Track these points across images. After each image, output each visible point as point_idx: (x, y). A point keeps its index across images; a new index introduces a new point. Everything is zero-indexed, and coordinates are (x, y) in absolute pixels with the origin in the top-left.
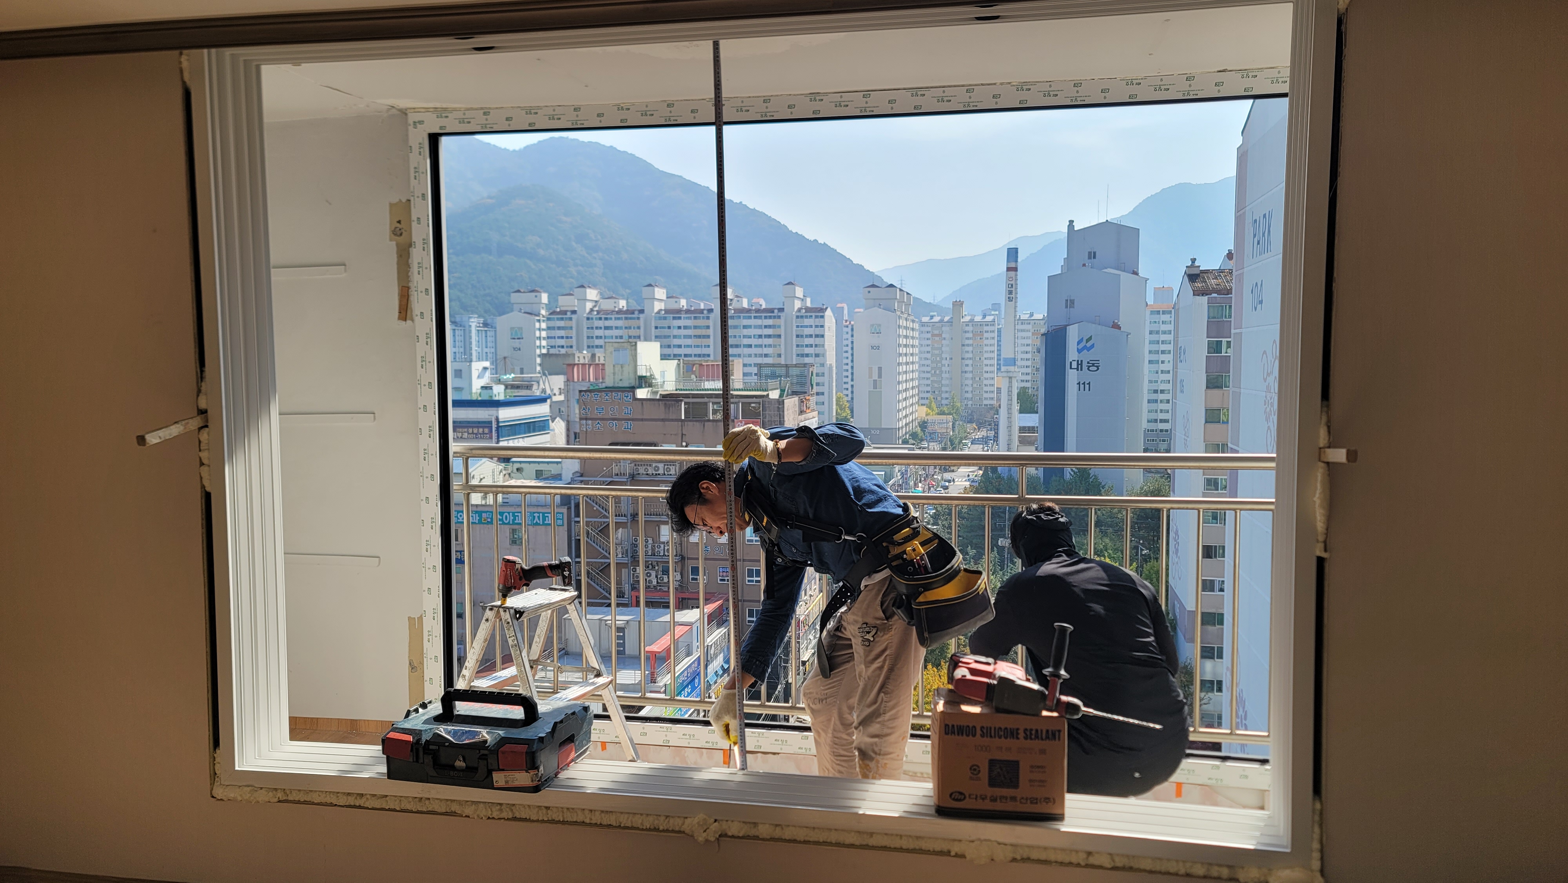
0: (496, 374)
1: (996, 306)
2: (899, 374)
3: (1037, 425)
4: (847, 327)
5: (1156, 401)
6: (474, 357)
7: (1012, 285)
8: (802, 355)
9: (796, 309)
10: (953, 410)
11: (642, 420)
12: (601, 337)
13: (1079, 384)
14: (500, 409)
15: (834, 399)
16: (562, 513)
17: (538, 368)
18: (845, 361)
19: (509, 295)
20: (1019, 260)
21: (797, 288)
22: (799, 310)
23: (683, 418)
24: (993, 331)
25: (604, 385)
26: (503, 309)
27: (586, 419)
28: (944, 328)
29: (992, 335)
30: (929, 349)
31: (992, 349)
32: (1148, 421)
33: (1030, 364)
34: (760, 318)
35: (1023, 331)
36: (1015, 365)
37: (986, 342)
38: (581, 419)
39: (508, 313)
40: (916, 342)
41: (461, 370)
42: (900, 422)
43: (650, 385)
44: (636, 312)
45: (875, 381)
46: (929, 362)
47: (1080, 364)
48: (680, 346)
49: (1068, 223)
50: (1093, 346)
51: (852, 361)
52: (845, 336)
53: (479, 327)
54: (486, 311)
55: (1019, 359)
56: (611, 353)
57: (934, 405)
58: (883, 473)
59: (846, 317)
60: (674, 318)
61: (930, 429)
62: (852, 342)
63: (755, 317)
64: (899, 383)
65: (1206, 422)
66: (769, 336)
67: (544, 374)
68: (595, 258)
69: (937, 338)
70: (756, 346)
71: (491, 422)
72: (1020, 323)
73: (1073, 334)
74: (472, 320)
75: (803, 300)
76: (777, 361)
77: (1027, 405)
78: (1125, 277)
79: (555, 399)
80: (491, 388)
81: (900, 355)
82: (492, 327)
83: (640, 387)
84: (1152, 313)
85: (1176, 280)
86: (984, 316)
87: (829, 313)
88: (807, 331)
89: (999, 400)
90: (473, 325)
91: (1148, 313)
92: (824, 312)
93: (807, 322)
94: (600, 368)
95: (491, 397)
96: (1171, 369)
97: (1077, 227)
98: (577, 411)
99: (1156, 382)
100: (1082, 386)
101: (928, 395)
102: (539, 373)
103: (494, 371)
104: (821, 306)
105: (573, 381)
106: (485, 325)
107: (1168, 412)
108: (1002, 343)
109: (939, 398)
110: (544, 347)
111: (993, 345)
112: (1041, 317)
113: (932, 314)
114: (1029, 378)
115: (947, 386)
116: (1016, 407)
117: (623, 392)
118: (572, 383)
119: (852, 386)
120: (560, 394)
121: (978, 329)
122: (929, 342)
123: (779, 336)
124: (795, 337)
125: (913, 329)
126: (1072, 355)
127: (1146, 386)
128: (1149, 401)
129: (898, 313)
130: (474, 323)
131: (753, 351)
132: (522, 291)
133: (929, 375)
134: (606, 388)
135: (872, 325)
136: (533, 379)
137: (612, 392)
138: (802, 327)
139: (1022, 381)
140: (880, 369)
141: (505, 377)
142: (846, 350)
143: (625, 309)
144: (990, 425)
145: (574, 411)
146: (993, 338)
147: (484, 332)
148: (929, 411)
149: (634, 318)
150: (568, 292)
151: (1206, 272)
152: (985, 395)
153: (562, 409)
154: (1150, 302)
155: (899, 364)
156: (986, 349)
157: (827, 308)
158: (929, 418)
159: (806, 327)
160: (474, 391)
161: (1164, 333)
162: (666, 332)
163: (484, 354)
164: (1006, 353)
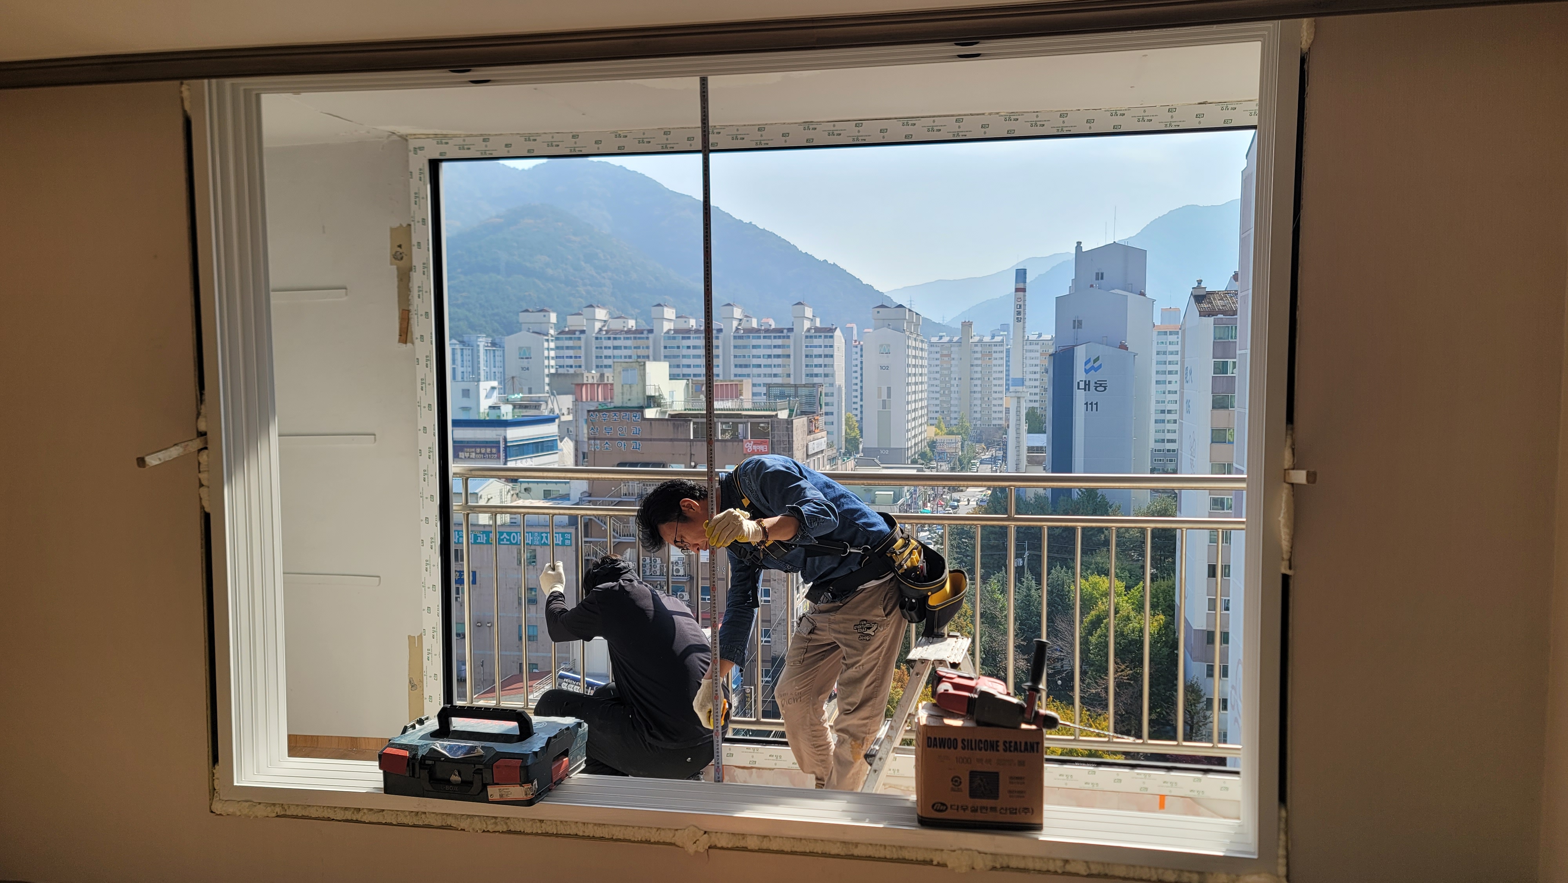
0: (505, 394)
1: (1005, 327)
2: (908, 394)
3: (1045, 445)
4: (856, 347)
5: (1163, 421)
6: (482, 377)
7: (1020, 306)
8: (812, 375)
9: (805, 329)
10: (962, 430)
11: (651, 440)
12: (610, 357)
13: (1086, 404)
14: (508, 428)
15: (844, 419)
16: (571, 533)
17: (547, 388)
18: (854, 381)
19: (518, 315)
20: (1028, 281)
21: (806, 308)
22: (809, 330)
23: (692, 438)
24: (1002, 352)
25: (612, 405)
26: (511, 328)
27: (595, 439)
28: (952, 349)
29: (1001, 355)
30: (938, 369)
31: (1000, 369)
32: (1156, 441)
33: (1038, 385)
34: (769, 337)
35: (1031, 351)
36: (1023, 385)
37: (995, 362)
38: (589, 439)
39: (516, 332)
40: (925, 363)
41: (469, 390)
42: (909, 442)
43: (659, 405)
44: (645, 332)
45: (884, 401)
46: (938, 382)
47: (1087, 385)
48: (689, 366)
49: (1076, 245)
50: (1100, 366)
51: (861, 381)
52: (854, 356)
53: (488, 346)
54: (494, 331)
55: (1028, 380)
56: (620, 373)
57: (943, 425)
58: (892, 493)
59: (855, 338)
60: (683, 338)
61: (939, 448)
62: (862, 362)
63: (765, 337)
64: (908, 403)
65: (1212, 442)
66: (778, 356)
67: (553, 394)
68: (604, 278)
69: (946, 359)
70: (765, 366)
71: (499, 441)
72: (1028, 344)
73: (1081, 354)
74: (481, 340)
75: (812, 320)
76: (786, 381)
77: (1035, 425)
78: (1132, 298)
79: (563, 418)
80: (499, 408)
81: (909, 375)
82: (500, 347)
83: (649, 407)
84: (1159, 333)
85: (1182, 300)
86: (993, 337)
87: (838, 333)
88: (816, 351)
89: (1007, 420)
90: (482, 345)
91: (1155, 333)
92: (833, 332)
93: (816, 342)
94: (608, 388)
95: (499, 416)
96: (1178, 389)
97: (1085, 248)
98: (585, 431)
99: (1164, 402)
100: (1089, 406)
101: (937, 415)
102: (548, 393)
103: (502, 391)
104: (830, 326)
105: (582, 401)
106: (494, 344)
107: (1175, 432)
108: (1011, 363)
109: (948, 418)
110: (552, 366)
111: (1002, 365)
112: (1049, 337)
113: (941, 334)
114: (1037, 398)
115: (956, 406)
116: (1024, 427)
117: (631, 411)
118: (580, 403)
119: (861, 406)
120: (569, 414)
121: (987, 350)
122: (938, 362)
123: (789, 356)
124: (804, 356)
125: (922, 349)
126: (1080, 375)
127: (1153, 406)
128: (1156, 421)
129: (907, 333)
130: (482, 342)
131: (762, 371)
132: (531, 310)
133: (938, 395)
134: (615, 407)
135: (881, 346)
136: (542, 399)
137: (620, 411)
138: (811, 347)
139: (1031, 401)
140: (889, 389)
141: (513, 397)
142: (856, 371)
143: (634, 328)
144: (998, 445)
145: (583, 431)
146: (1002, 358)
147: (492, 352)
148: (938, 431)
149: (643, 338)
150: (576, 312)
151: (1212, 293)
152: (994, 415)
153: (571, 429)
154: (1157, 322)
155: (908, 384)
156: (994, 369)
157: (836, 328)
158: (938, 438)
159: (816, 347)
160: (482, 410)
161: (1171, 353)
162: (675, 352)
163: (492, 374)
164: (1015, 373)
